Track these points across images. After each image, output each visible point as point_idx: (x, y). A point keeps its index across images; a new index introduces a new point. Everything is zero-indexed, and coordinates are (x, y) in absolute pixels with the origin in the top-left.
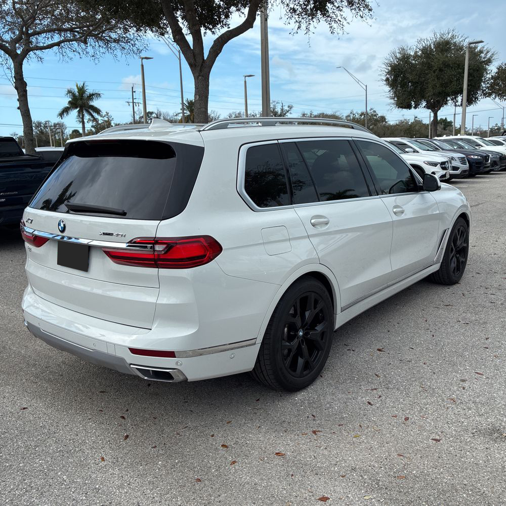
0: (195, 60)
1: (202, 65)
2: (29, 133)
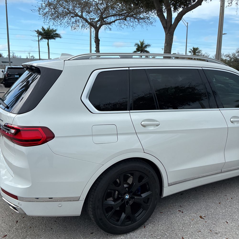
0: (167, 25)
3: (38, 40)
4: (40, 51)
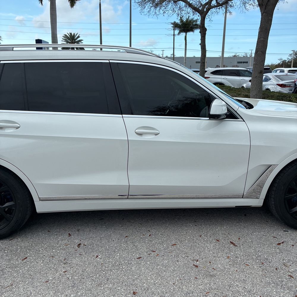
1: (267, 4)
3: (173, 34)
4: (175, 48)
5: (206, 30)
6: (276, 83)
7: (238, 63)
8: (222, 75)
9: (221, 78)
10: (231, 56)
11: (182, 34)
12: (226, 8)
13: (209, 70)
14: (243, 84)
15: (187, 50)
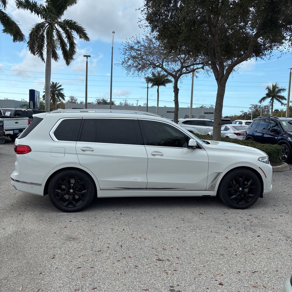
1: (221, 79)
2: (176, 112)
3: (147, 87)
4: (148, 99)
5: (178, 90)
6: (233, 132)
7: (205, 113)
8: (191, 124)
9: (191, 127)
10: (198, 107)
11: (155, 87)
12: (193, 74)
13: (181, 120)
14: (209, 132)
15: (159, 101)
